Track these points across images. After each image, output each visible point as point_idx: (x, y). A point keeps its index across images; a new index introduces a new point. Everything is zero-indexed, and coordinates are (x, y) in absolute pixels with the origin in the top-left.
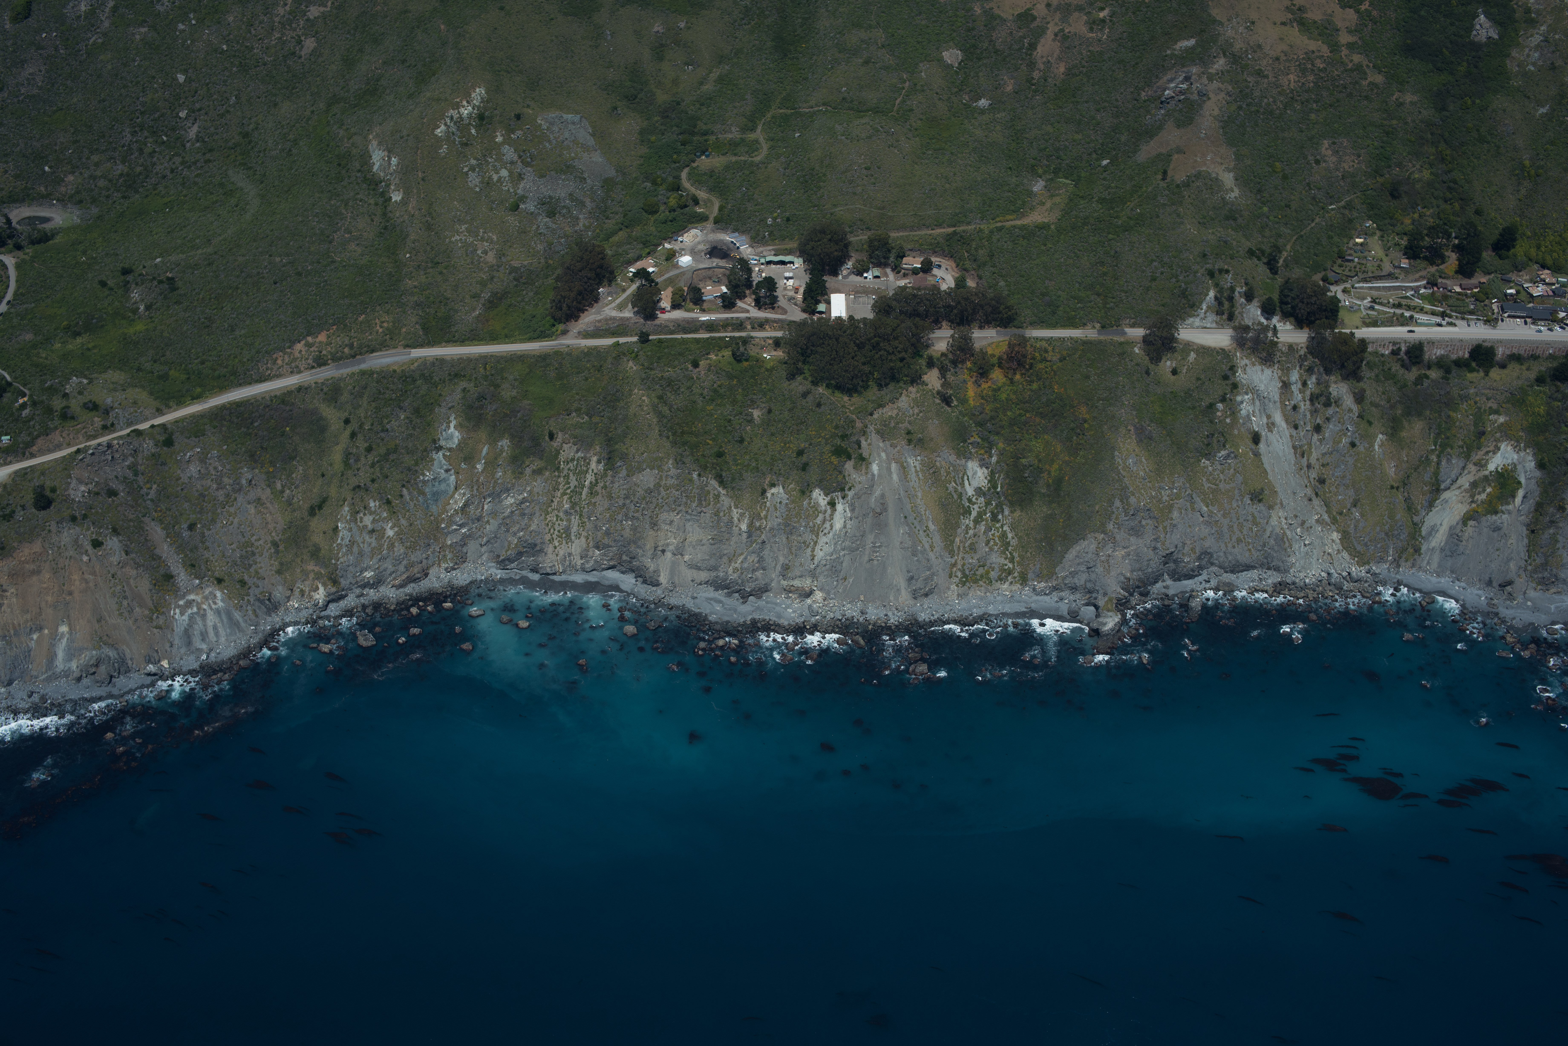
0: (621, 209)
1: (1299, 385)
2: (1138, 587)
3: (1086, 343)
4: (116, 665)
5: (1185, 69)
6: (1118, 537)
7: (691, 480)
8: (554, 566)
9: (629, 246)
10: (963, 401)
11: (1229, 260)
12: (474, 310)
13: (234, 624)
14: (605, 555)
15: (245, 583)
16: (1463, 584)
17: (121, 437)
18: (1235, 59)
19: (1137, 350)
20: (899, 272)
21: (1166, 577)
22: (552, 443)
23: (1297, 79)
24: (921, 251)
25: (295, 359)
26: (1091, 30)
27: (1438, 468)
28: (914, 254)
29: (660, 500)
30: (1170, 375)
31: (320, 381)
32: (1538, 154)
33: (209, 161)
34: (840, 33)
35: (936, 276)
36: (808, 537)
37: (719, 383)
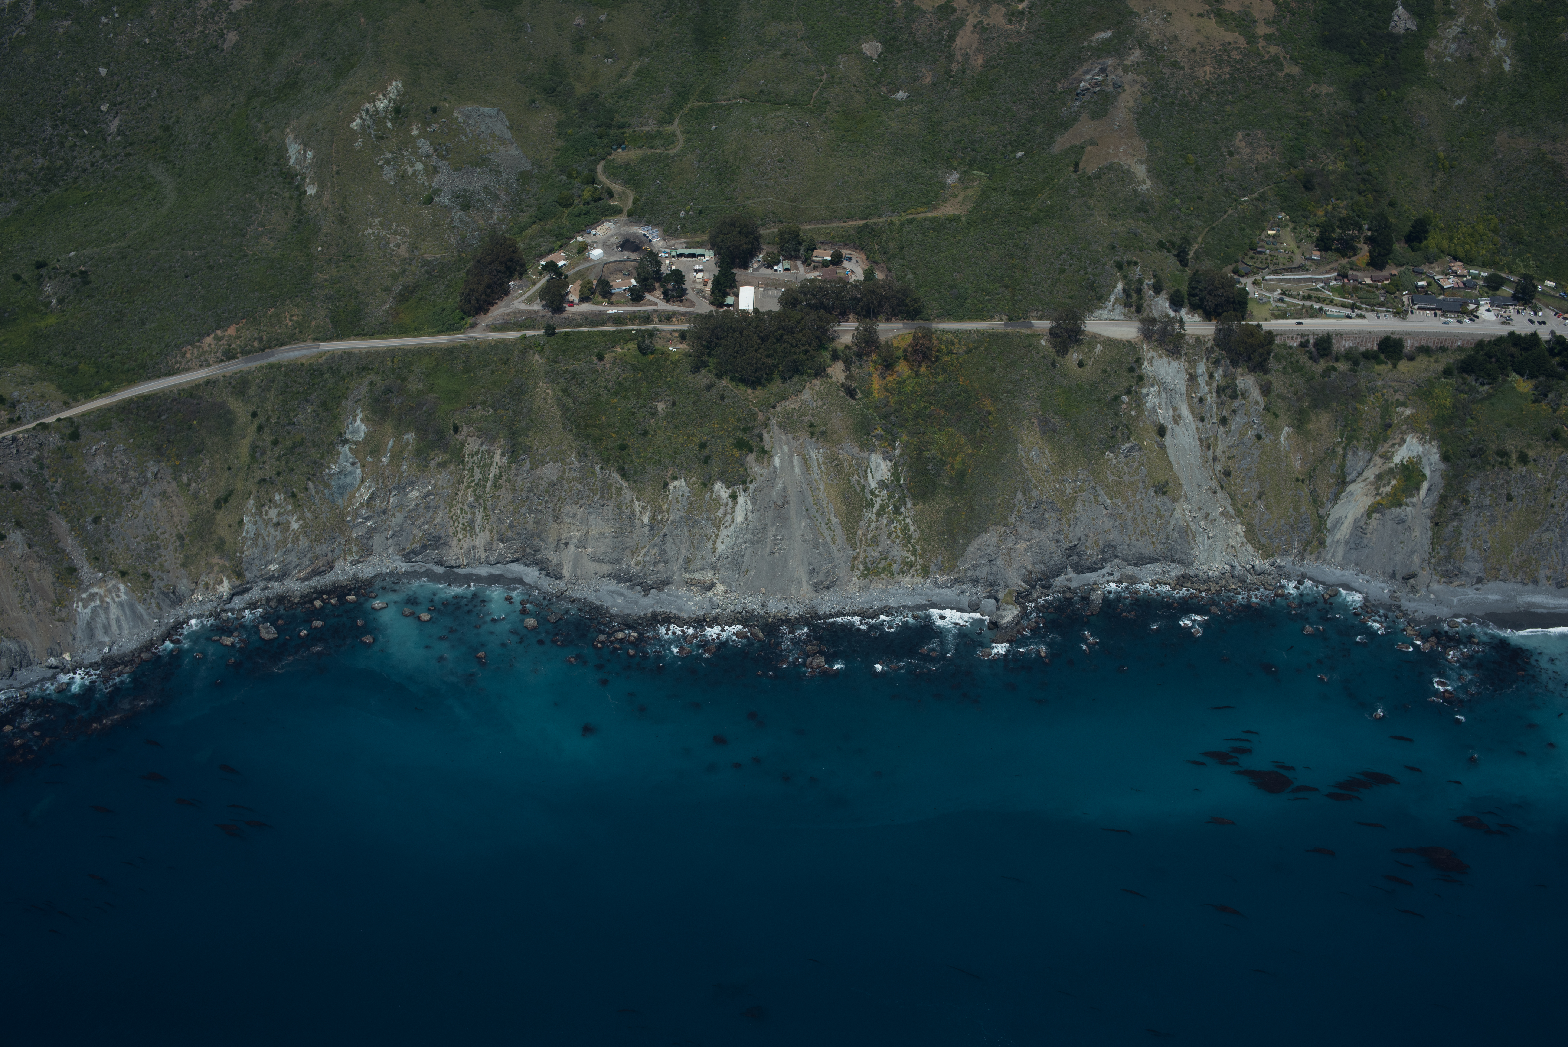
0: (536, 202)
1: (1206, 378)
2: (1041, 580)
3: (992, 336)
4: (17, 658)
5: (1101, 61)
6: (1020, 530)
7: (593, 473)
8: (458, 558)
9: (541, 239)
10: (868, 394)
11: (1137, 252)
12: (385, 303)
13: (137, 618)
14: (508, 548)
15: (149, 576)
16: (1367, 577)
17: (26, 431)
18: (1151, 51)
19: (1043, 343)
20: (809, 265)
21: (1069, 569)
22: (457, 436)
23: (1213, 71)
24: (832, 244)
25: (204, 353)
26: (1010, 22)
27: (1344, 460)
28: (826, 246)
29: (563, 493)
30: (1076, 368)
31: (228, 375)
32: (1453, 146)
33: (130, 154)
34: (760, 25)
35: (846, 269)
36: (710, 530)
37: (624, 376)
